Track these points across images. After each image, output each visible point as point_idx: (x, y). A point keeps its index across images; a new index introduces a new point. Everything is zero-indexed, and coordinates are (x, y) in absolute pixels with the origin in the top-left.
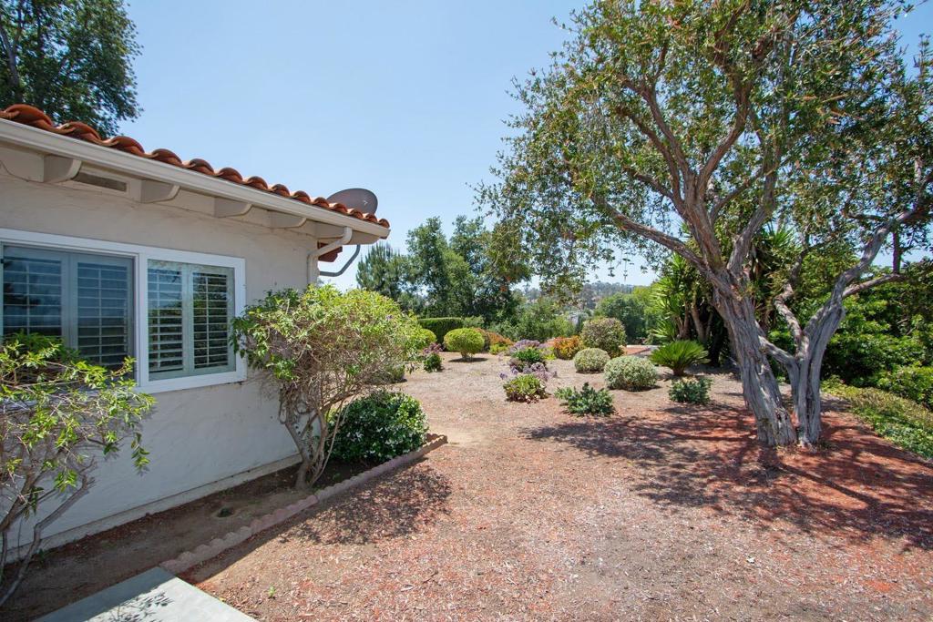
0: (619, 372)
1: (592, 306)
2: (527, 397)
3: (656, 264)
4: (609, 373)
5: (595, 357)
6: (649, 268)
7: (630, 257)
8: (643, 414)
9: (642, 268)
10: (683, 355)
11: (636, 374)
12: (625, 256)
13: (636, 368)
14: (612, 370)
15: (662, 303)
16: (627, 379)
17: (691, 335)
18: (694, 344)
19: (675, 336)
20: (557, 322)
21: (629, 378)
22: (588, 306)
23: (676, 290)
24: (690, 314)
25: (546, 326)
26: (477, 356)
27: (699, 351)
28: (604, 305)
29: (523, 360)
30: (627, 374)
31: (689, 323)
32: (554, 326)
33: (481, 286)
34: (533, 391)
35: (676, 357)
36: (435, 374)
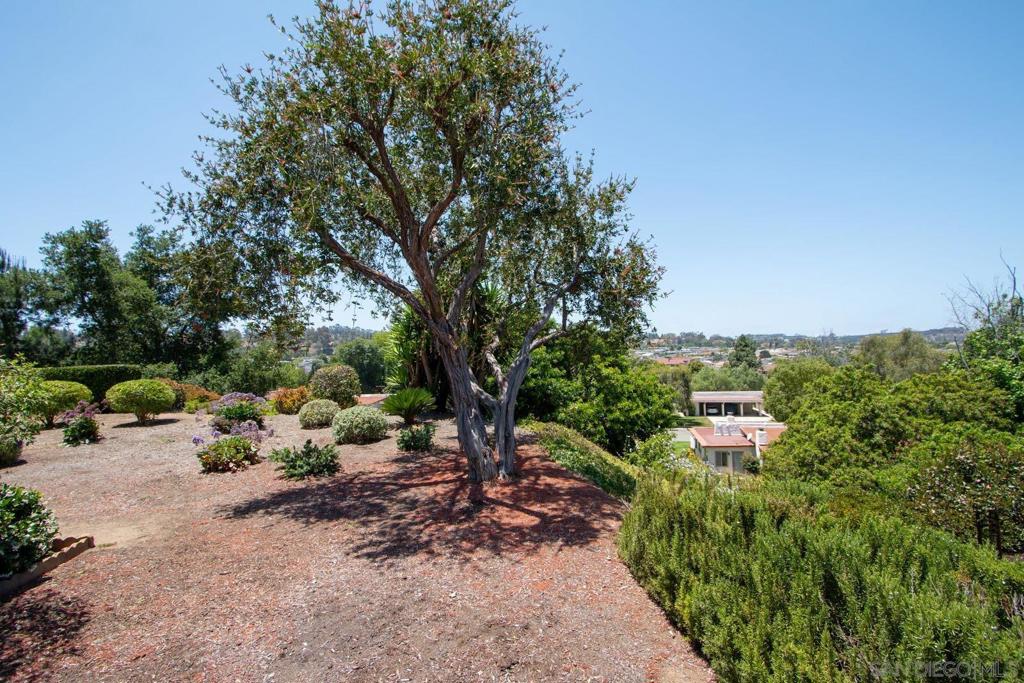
0: (347, 425)
1: (329, 351)
2: (231, 465)
3: (387, 310)
4: (337, 427)
5: (324, 410)
6: (380, 314)
7: (359, 300)
8: (370, 468)
9: (373, 313)
10: (414, 401)
11: (366, 426)
12: (355, 300)
13: (366, 419)
14: (341, 423)
15: (395, 350)
16: (356, 432)
17: (421, 382)
18: (423, 391)
19: (407, 384)
20: (283, 370)
21: (358, 430)
22: (324, 351)
23: (409, 337)
24: (421, 361)
25: (269, 374)
26: (162, 416)
27: (427, 398)
28: (341, 351)
29: (230, 418)
30: (356, 427)
31: (420, 371)
32: (279, 375)
33: (175, 322)
34: (241, 456)
35: (406, 405)
36: (86, 448)
